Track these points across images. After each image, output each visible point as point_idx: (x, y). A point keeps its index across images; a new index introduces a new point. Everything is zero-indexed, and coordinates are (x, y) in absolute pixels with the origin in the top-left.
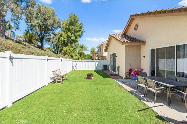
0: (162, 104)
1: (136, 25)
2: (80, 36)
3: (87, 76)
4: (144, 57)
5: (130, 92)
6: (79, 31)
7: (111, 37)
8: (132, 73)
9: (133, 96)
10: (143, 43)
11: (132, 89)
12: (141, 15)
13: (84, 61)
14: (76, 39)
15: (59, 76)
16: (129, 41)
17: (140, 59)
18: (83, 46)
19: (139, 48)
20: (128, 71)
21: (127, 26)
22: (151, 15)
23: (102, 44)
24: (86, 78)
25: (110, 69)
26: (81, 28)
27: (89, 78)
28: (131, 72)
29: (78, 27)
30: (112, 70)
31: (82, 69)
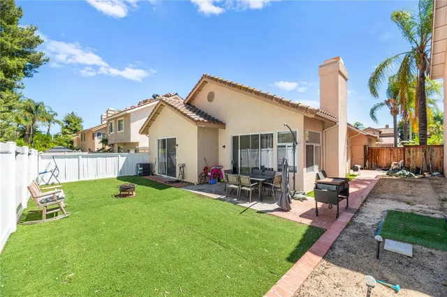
0: (255, 202)
1: (210, 93)
2: (27, 71)
3: (121, 191)
4: (224, 147)
5: (220, 199)
6: (23, 54)
7: (164, 104)
8: (209, 174)
9: (225, 203)
10: (222, 124)
11: (219, 196)
12: (221, 81)
13: (83, 156)
14: (9, 80)
15: (56, 198)
16: (206, 121)
17: (218, 150)
18: (37, 107)
19: (216, 132)
20: (202, 171)
21: (194, 91)
22: (236, 89)
23: (128, 112)
24: (120, 196)
25: (156, 173)
26: (31, 44)
27: (125, 196)
28: (207, 173)
29: (17, 40)
30: (165, 174)
31: (76, 180)
